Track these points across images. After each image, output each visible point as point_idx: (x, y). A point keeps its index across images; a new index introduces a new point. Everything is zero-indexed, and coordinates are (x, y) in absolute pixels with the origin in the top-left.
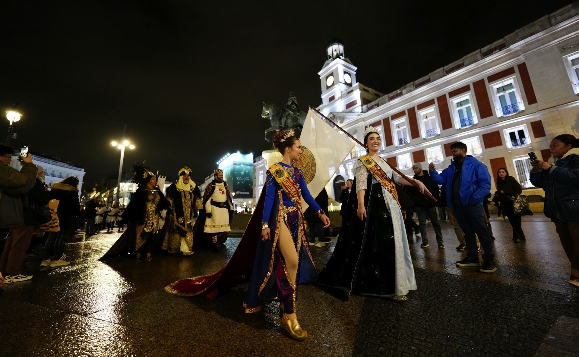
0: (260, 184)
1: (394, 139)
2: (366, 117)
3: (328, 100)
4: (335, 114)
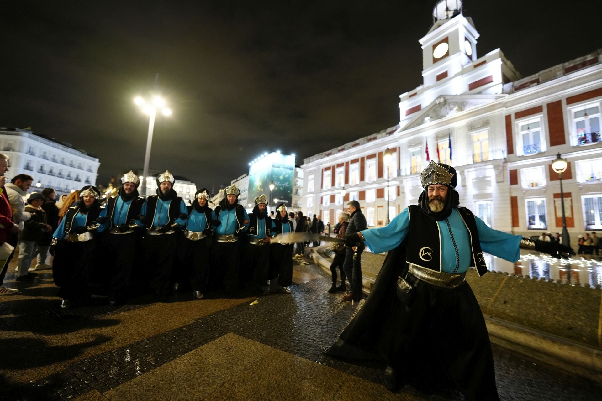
0: (308, 191)
1: (569, 134)
2: (510, 102)
3: (435, 78)
4: (447, 98)
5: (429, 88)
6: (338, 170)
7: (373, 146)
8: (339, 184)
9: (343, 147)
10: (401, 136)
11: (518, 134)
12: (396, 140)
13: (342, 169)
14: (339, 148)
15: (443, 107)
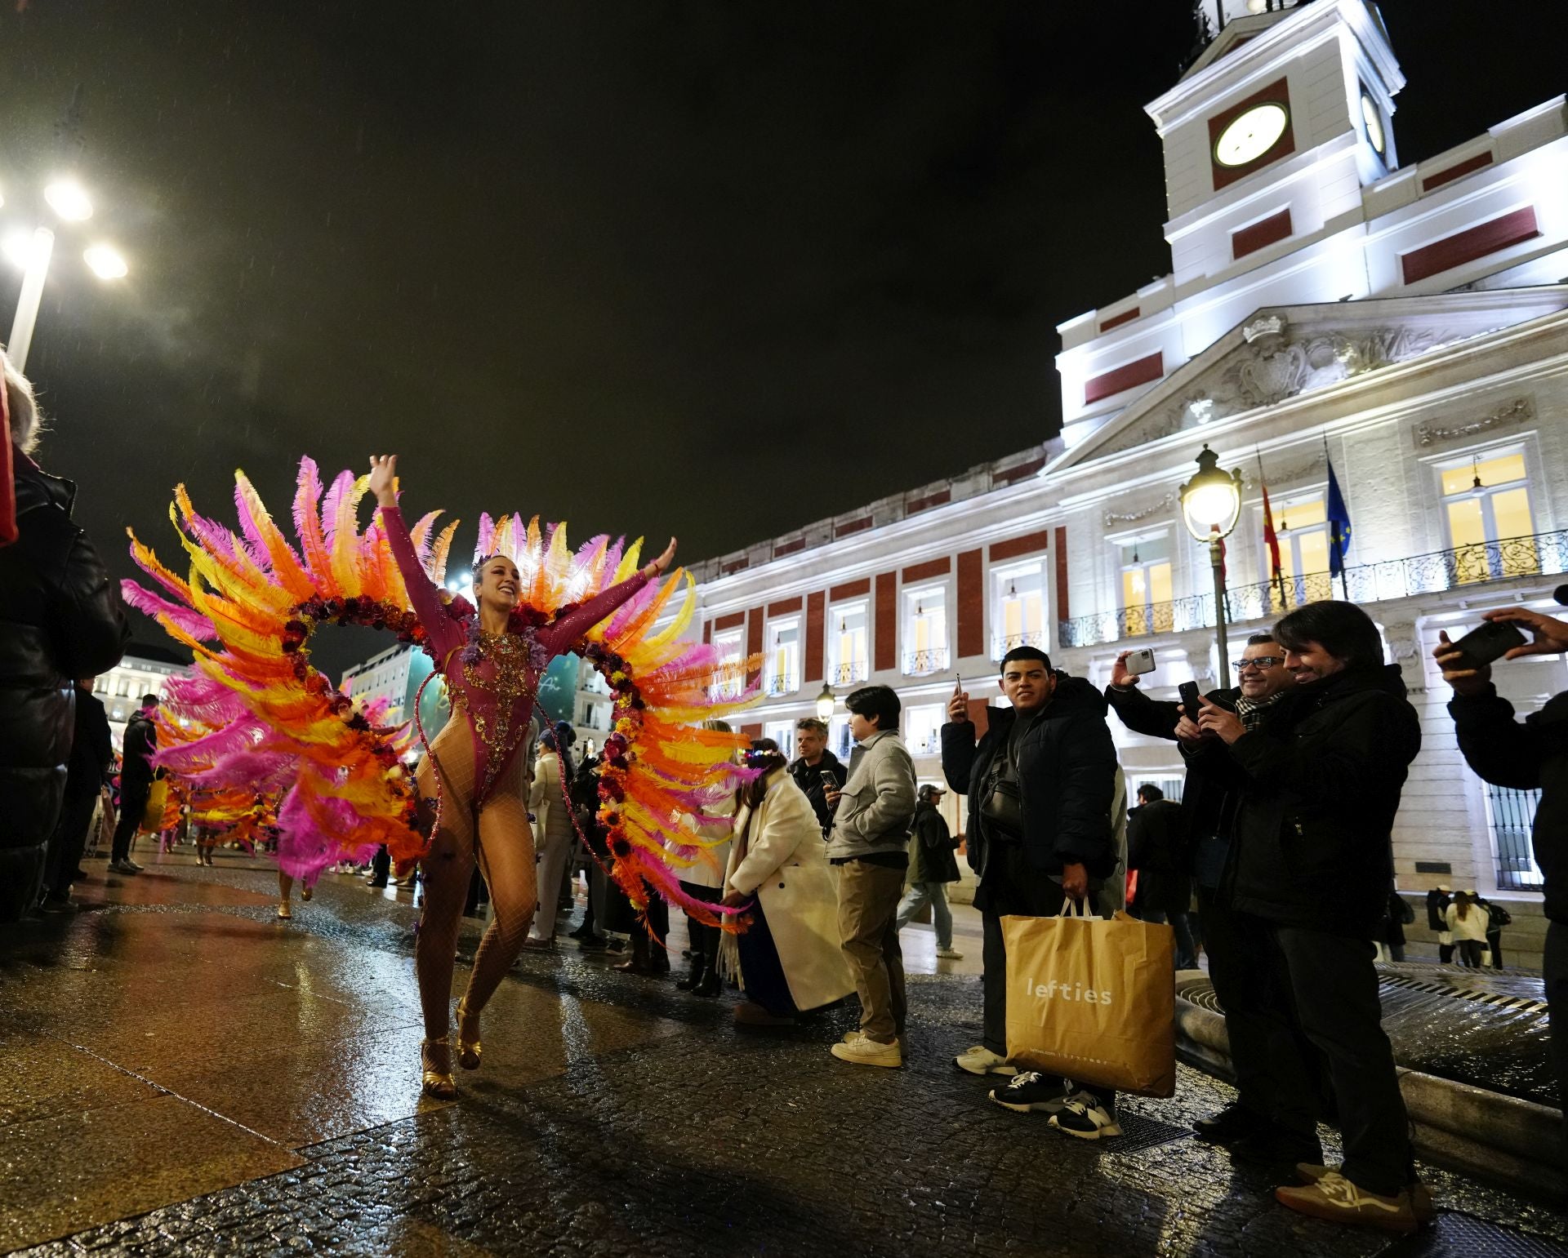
3: (1228, 245)
4: (1294, 316)
5: (1199, 285)
6: (774, 627)
7: (934, 528)
8: (780, 680)
9: (797, 535)
10: (1071, 482)
12: (1040, 502)
13: (794, 622)
14: (781, 541)
15: (1277, 355)
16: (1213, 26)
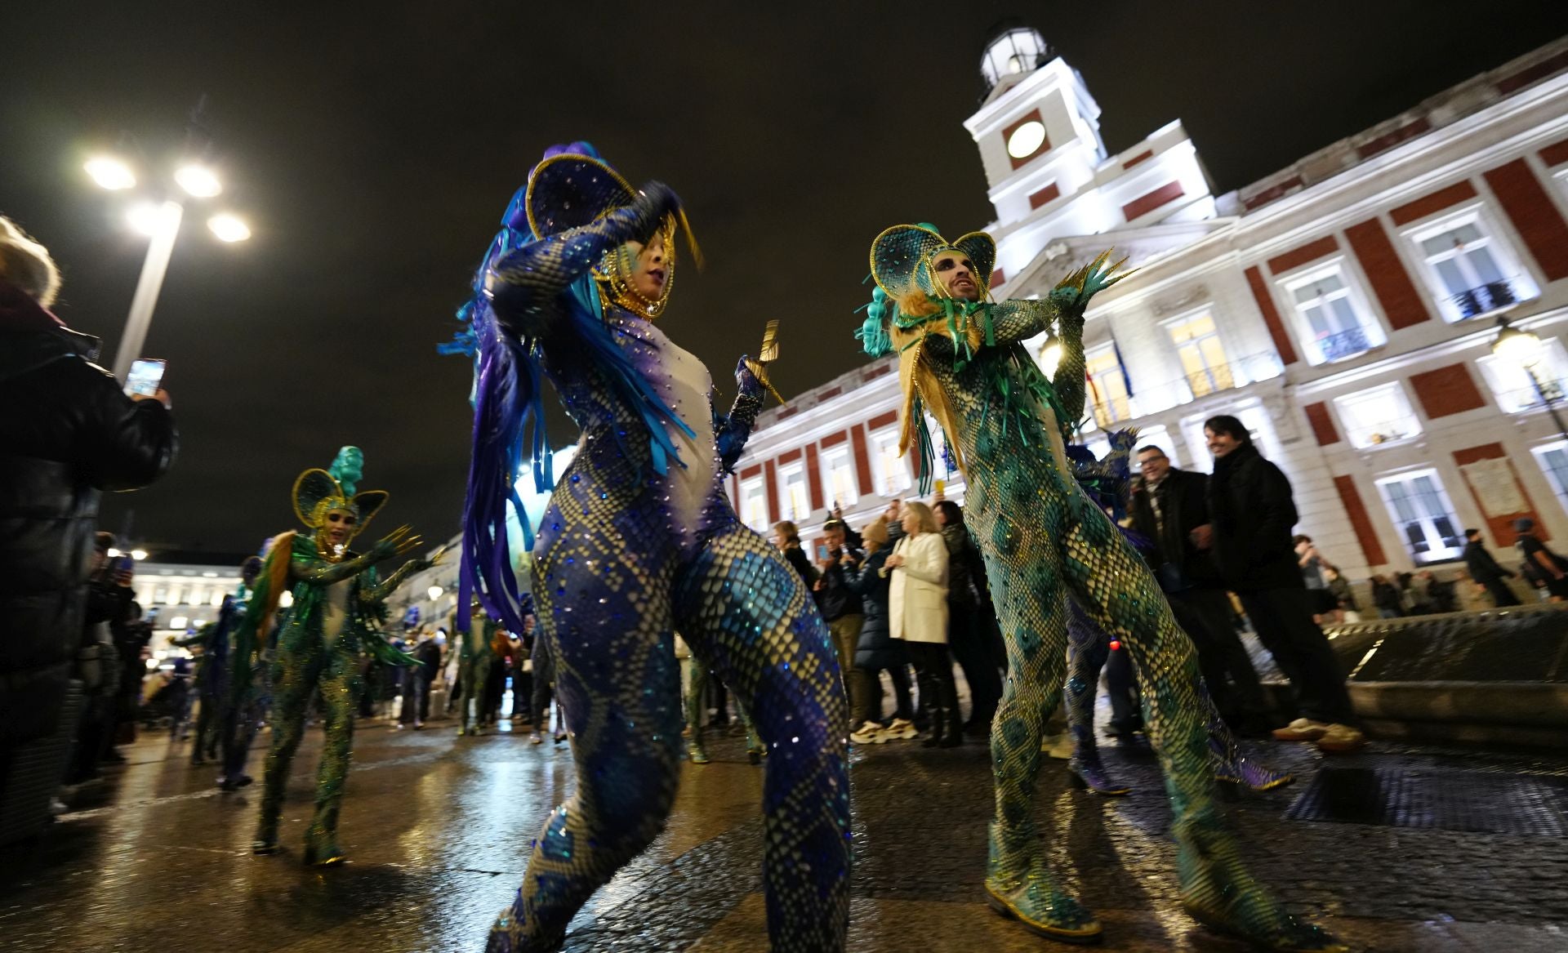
1: (1432, 295)
2: (1244, 236)
3: (1027, 204)
4: (1073, 243)
11: (1294, 311)
16: (993, 79)
